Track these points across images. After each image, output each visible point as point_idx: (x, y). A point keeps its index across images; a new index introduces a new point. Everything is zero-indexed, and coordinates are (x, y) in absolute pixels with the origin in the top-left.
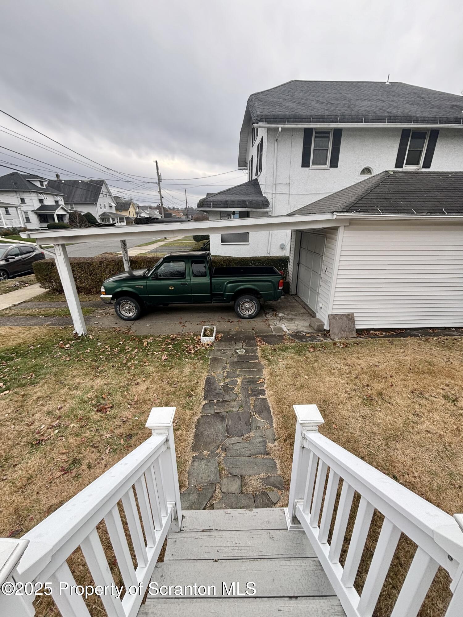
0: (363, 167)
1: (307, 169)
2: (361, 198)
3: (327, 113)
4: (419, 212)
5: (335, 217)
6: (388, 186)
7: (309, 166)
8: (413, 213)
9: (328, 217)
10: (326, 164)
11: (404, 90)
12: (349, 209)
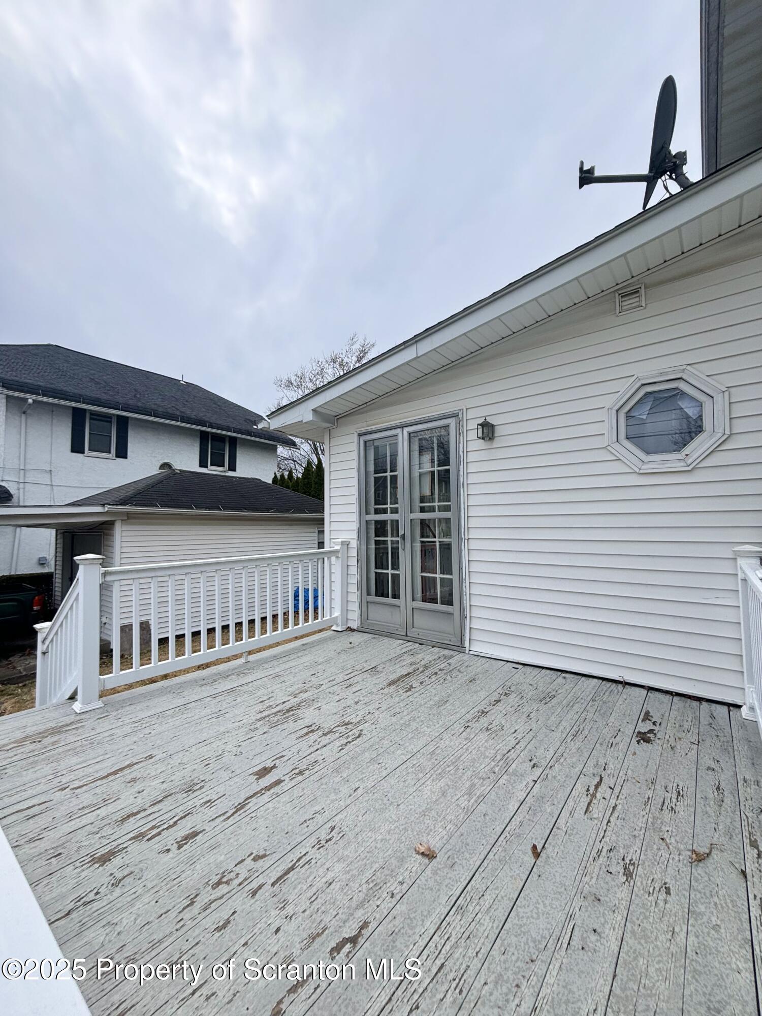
0: (162, 462)
1: (80, 455)
2: (139, 493)
3: (105, 397)
4: (198, 508)
5: (106, 509)
6: (172, 484)
7: (83, 452)
8: (193, 509)
9: (99, 509)
10: (110, 452)
11: (201, 393)
12: (123, 502)
